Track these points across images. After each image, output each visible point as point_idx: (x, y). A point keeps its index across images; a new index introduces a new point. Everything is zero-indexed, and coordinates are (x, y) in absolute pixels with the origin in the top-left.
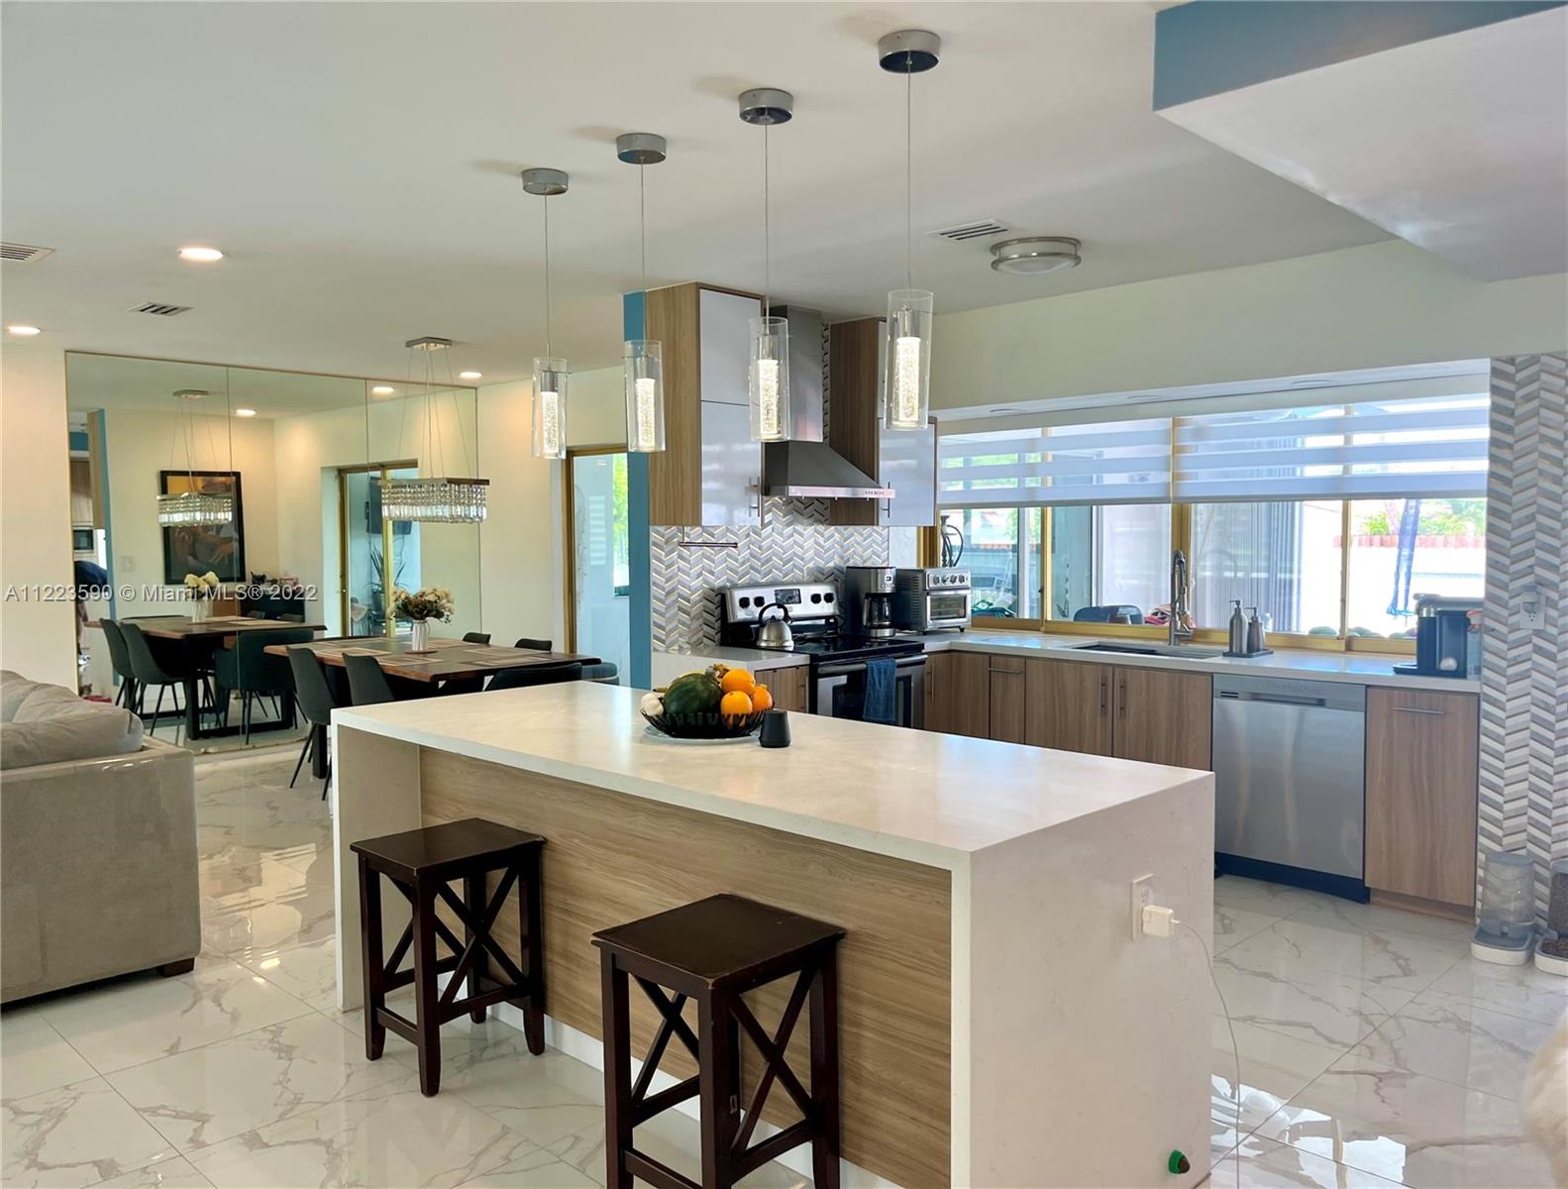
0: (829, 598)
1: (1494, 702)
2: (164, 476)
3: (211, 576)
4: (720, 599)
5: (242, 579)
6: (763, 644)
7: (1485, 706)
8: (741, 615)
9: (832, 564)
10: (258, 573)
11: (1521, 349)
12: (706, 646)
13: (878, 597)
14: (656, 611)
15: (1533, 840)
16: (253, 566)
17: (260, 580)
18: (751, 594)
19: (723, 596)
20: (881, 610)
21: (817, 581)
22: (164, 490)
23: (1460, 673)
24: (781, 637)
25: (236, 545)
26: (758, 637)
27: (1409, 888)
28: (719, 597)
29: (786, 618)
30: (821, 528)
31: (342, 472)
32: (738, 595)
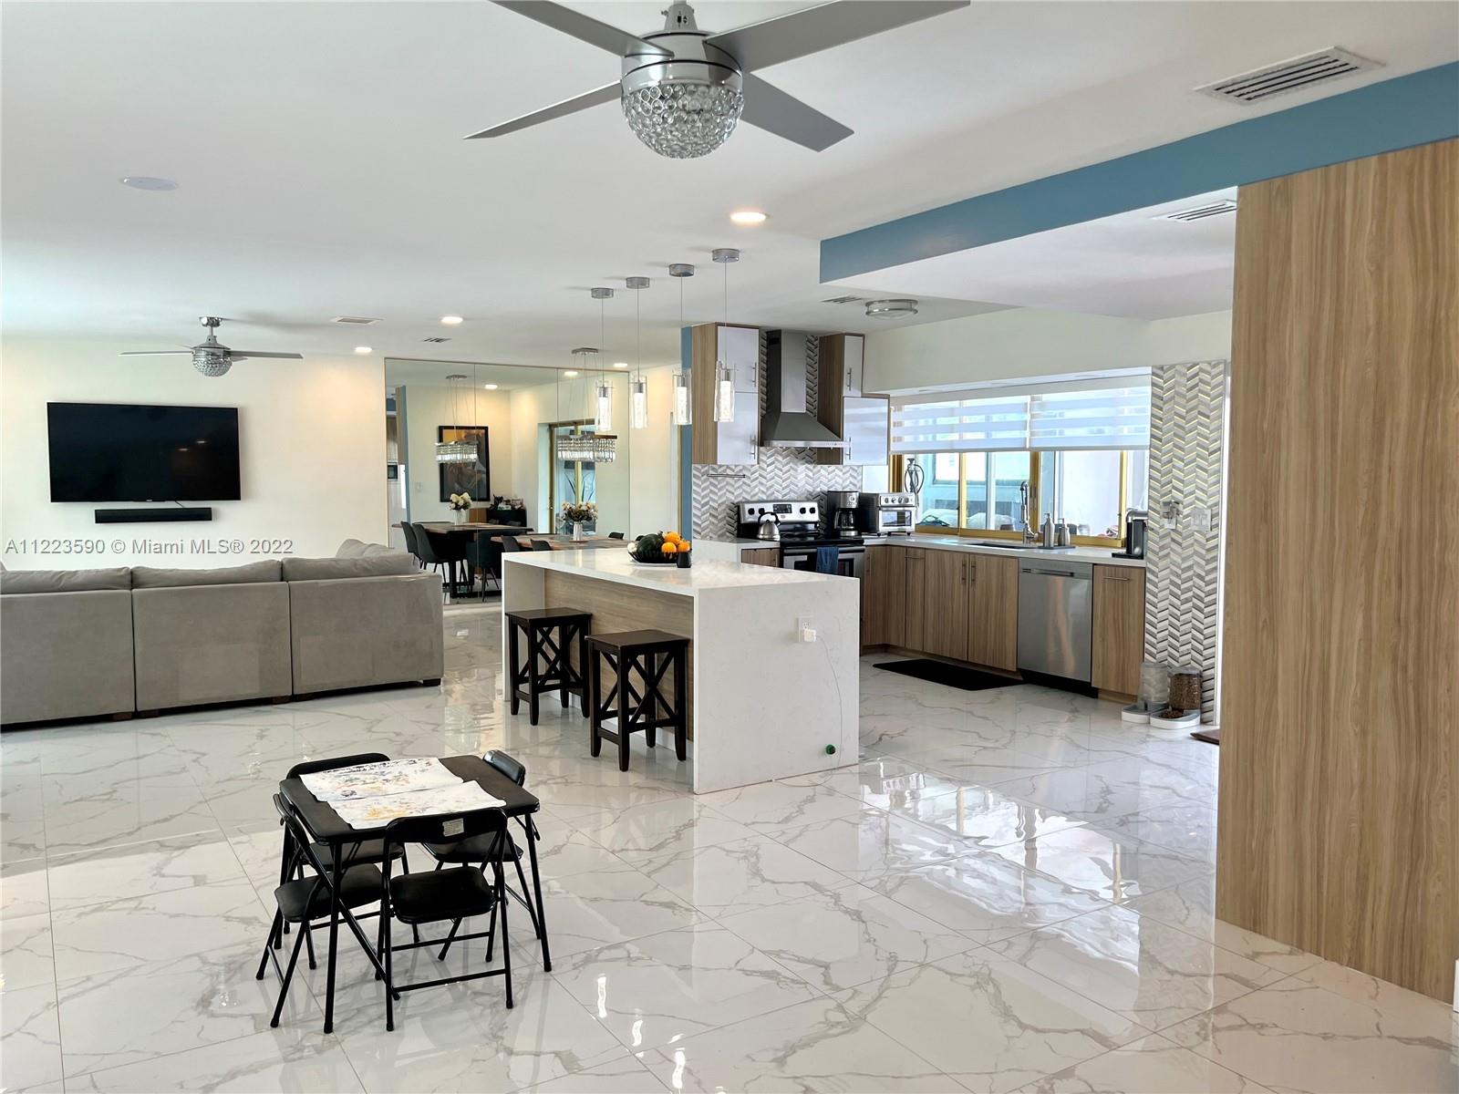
0: (812, 511)
1: (1153, 573)
2: (441, 429)
3: (466, 495)
4: (737, 508)
5: (488, 499)
6: (761, 537)
7: (1148, 575)
8: (750, 519)
9: (818, 490)
10: (498, 495)
11: (1166, 361)
12: (728, 537)
13: (847, 511)
14: (695, 515)
15: (1171, 656)
16: (495, 491)
17: (499, 500)
18: (756, 507)
19: (739, 507)
20: (848, 520)
21: (808, 500)
22: (441, 440)
23: (1141, 557)
24: (771, 533)
25: (484, 476)
26: (758, 532)
27: (1112, 688)
28: (736, 509)
29: (777, 521)
30: (811, 467)
31: (551, 427)
32: (748, 507)
